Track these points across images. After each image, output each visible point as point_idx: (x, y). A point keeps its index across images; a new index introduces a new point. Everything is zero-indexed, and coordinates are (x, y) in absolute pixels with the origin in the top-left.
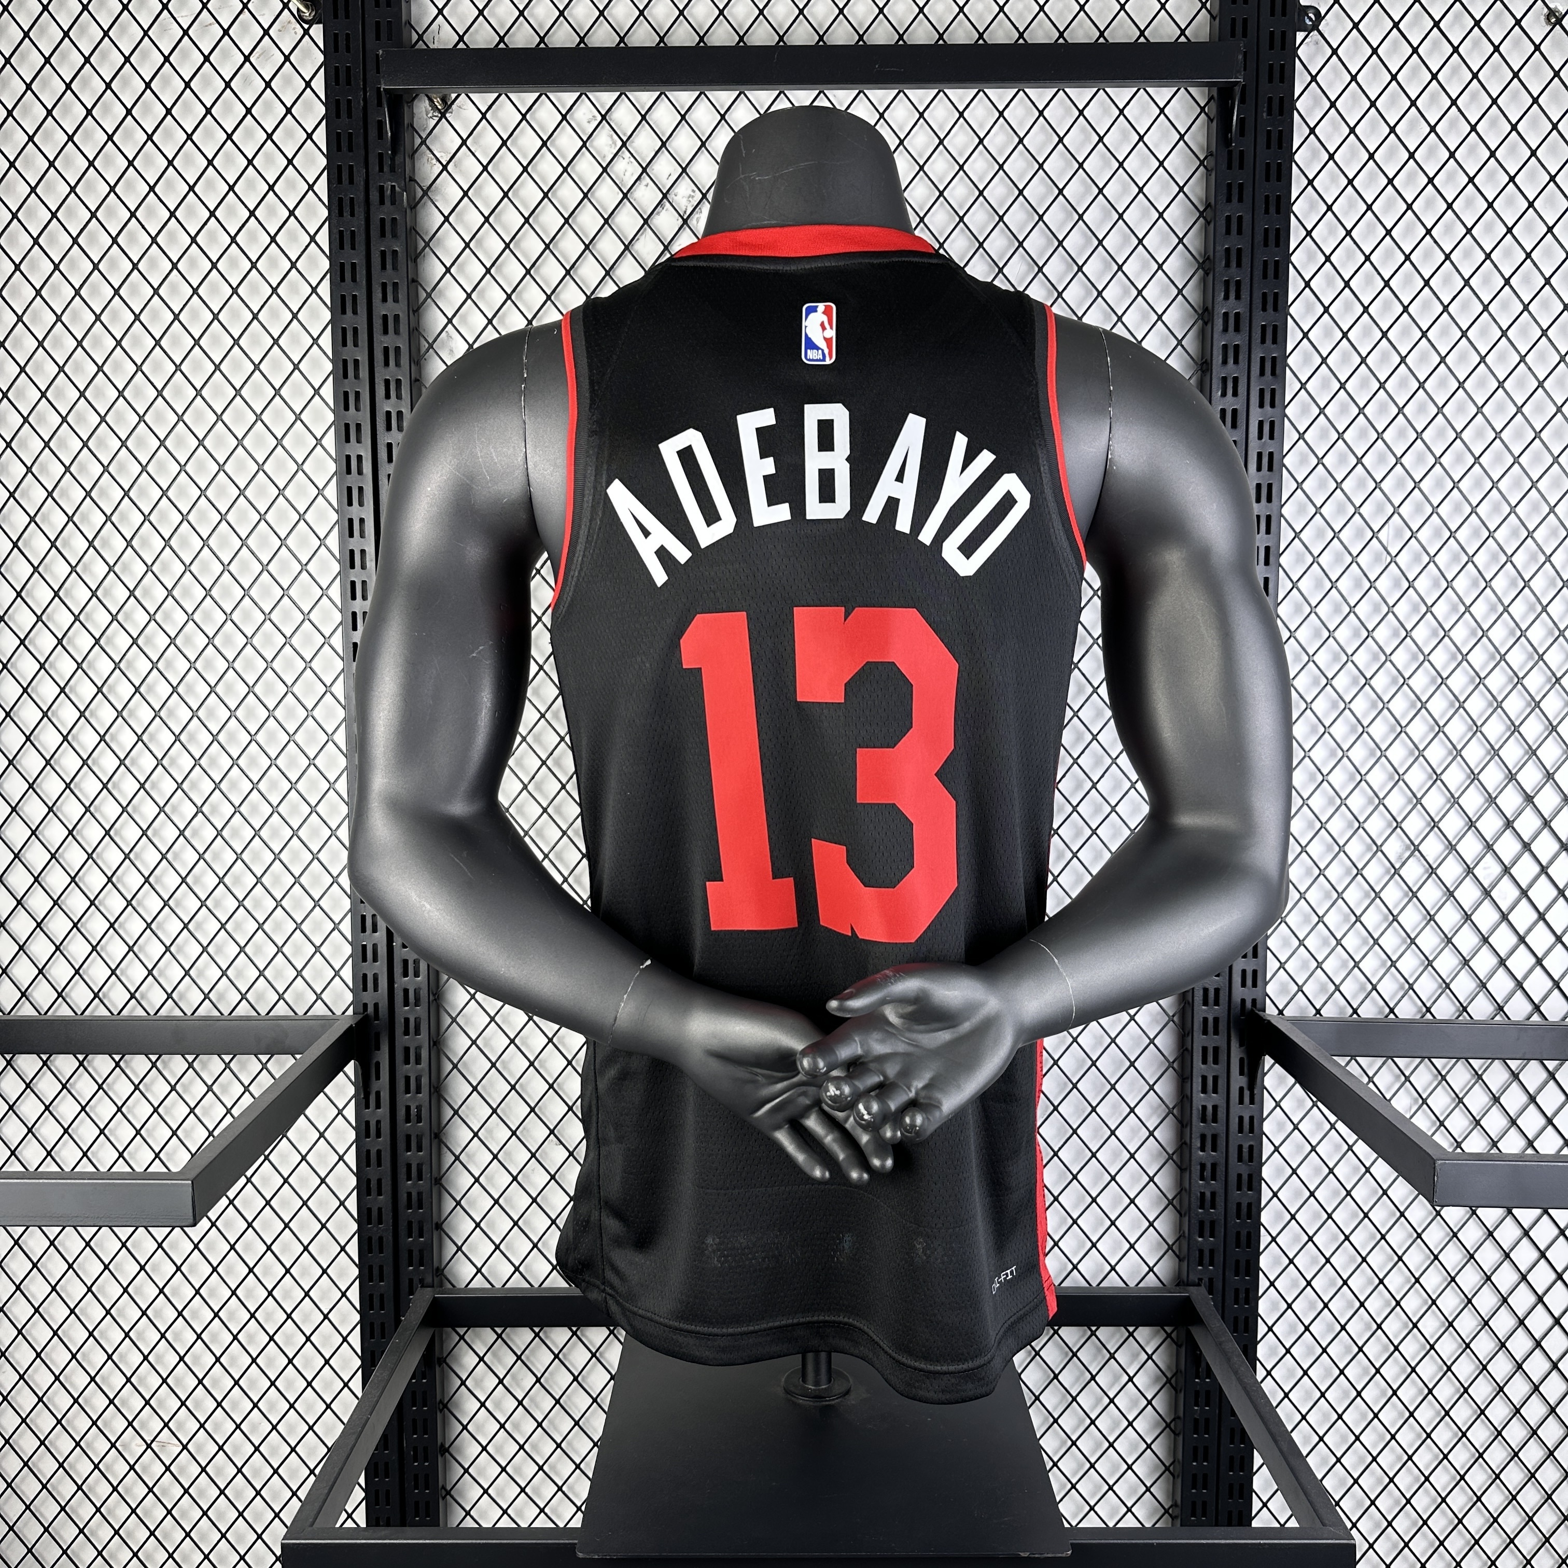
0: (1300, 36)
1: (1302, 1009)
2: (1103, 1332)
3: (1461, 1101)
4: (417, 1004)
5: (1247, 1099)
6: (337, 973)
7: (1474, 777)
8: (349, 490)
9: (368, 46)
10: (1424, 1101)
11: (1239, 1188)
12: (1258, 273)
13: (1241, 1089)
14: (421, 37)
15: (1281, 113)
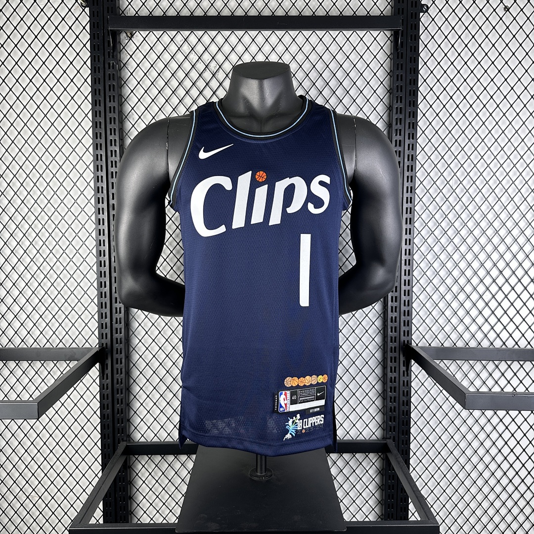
0: (421, 14)
1: (424, 343)
2: (357, 455)
3: (479, 375)
4: (121, 343)
5: (406, 375)
6: (93, 333)
7: (482, 265)
8: (98, 166)
9: (105, 15)
10: (466, 375)
11: (403, 405)
12: (408, 94)
13: (404, 371)
14: (123, 12)
15: (415, 40)
